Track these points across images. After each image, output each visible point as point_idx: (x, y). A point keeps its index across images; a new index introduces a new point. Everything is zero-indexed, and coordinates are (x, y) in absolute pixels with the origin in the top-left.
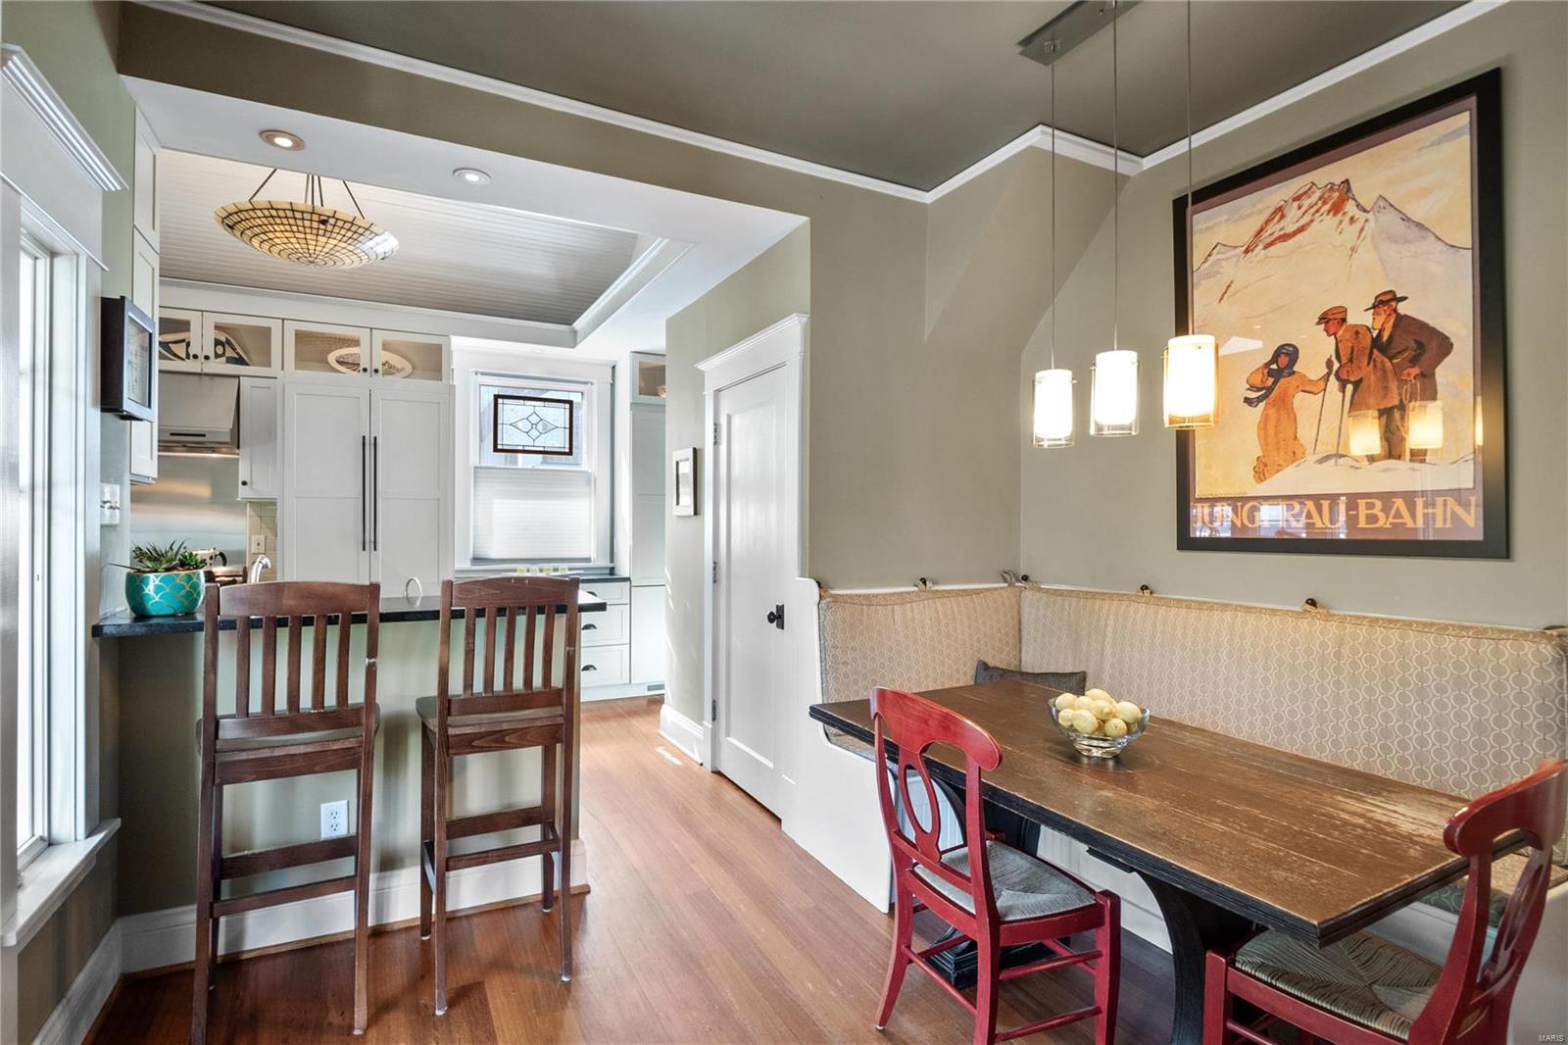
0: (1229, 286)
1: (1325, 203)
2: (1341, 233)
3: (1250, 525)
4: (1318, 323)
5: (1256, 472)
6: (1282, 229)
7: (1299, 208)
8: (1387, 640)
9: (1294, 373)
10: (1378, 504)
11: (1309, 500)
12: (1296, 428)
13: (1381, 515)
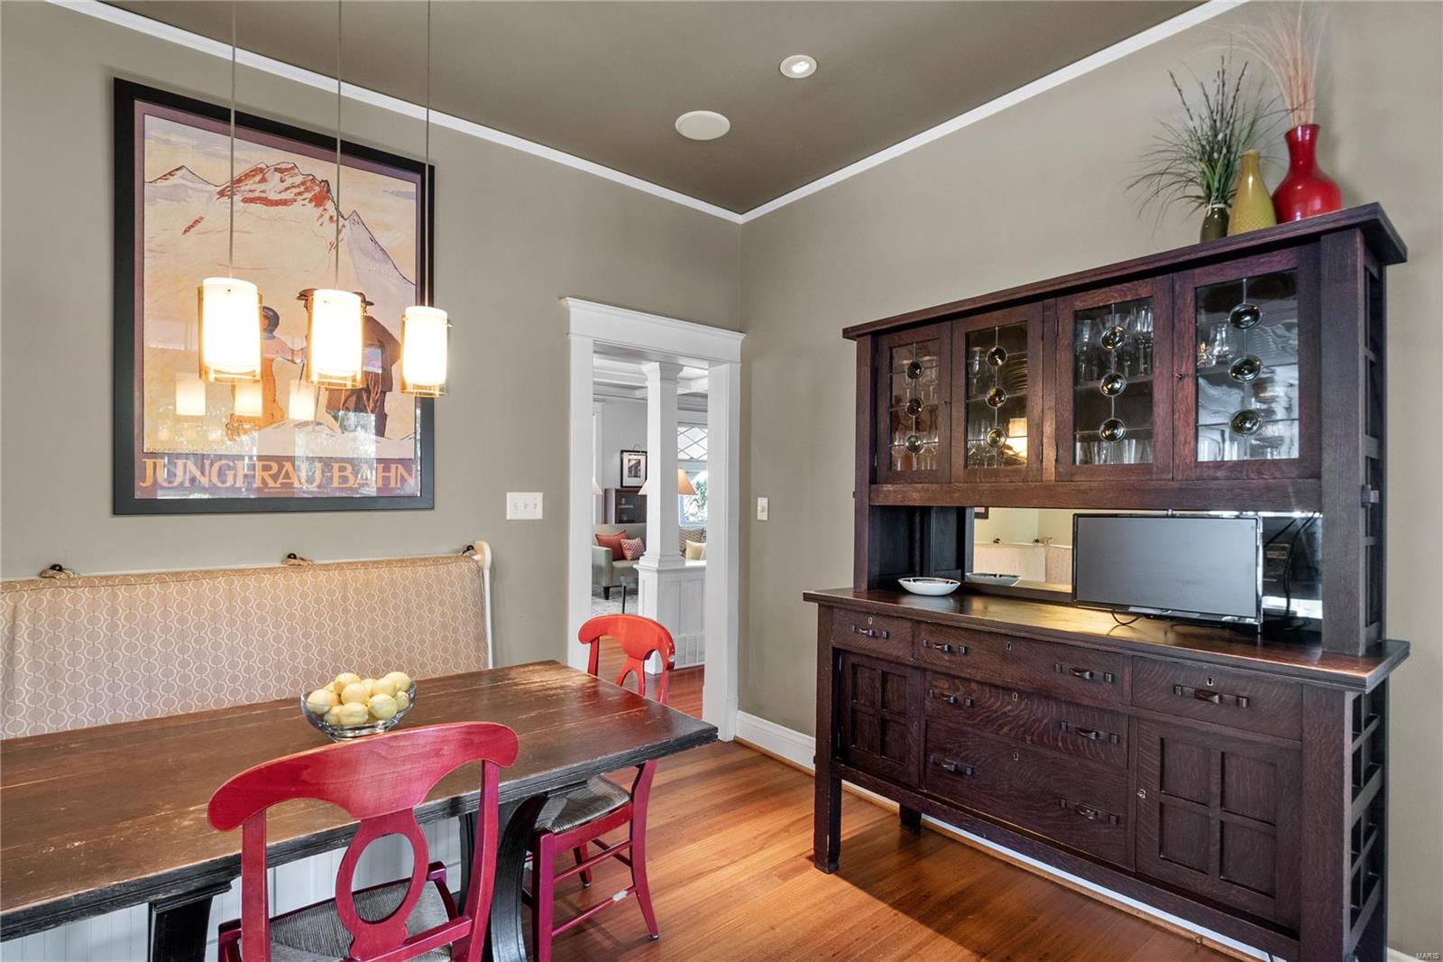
0: (197, 222)
1: (307, 190)
2: (321, 225)
3: (220, 485)
4: (299, 298)
5: (228, 429)
6: (263, 192)
7: (282, 181)
8: (381, 578)
9: (274, 337)
10: (349, 468)
11: (287, 461)
12: (275, 391)
13: (351, 478)
